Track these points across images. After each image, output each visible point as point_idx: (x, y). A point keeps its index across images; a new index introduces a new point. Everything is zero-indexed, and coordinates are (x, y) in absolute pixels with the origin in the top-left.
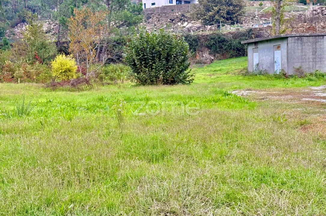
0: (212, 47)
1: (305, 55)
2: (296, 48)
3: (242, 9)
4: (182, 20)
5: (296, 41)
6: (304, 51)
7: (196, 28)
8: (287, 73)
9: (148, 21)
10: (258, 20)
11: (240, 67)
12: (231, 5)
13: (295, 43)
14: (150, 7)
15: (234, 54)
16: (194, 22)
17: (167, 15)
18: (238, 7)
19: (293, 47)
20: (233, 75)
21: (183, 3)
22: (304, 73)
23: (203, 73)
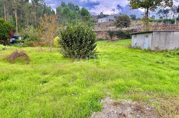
0: (118, 35)
1: (161, 41)
2: (157, 37)
3: (130, 22)
4: (110, 26)
5: (157, 34)
6: (161, 39)
7: (114, 28)
8: (151, 49)
9: (99, 26)
10: (135, 26)
11: (128, 43)
12: (126, 21)
14: (101, 22)
15: (126, 38)
16: (114, 26)
17: (105, 24)
19: (155, 36)
20: (125, 47)
21: (111, 21)
22: (159, 50)
23: (113, 45)
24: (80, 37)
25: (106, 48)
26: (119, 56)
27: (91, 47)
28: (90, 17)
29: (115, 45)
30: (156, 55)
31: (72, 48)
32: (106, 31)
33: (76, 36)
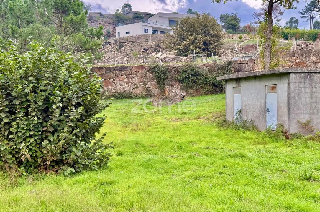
0: (184, 81)
1: (316, 102)
2: (303, 90)
3: (220, 40)
4: (157, 51)
5: (302, 80)
6: (315, 96)
7: (170, 59)
8: (288, 130)
9: (119, 50)
10: (238, 53)
11: (216, 110)
12: (209, 34)
13: (301, 82)
14: (124, 35)
15: (210, 90)
16: (169, 52)
17: (141, 45)
18: (216, 37)
19: (297, 88)
20: (206, 122)
21: (159, 33)
22: (315, 131)
23: (166, 116)
24: (43, 93)
25: (144, 126)
26: (186, 155)
27: (84, 128)
28: (86, 20)
29: (173, 117)
30: (305, 149)
31: (11, 133)
32: (143, 67)
33: (27, 91)
